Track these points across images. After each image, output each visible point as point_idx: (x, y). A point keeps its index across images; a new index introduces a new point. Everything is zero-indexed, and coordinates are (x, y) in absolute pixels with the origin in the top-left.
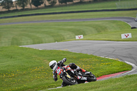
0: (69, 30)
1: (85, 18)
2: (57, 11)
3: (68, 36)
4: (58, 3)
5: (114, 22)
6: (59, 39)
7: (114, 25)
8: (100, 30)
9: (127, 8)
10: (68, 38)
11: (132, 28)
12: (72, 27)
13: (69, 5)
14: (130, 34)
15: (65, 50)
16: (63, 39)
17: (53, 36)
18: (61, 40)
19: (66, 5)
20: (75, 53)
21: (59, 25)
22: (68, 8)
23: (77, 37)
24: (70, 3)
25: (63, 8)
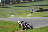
0: (9, 13)
1: (14, 9)
2: (5, 7)
3: (9, 16)
4: (5, 4)
5: (25, 10)
6: (5, 17)
7: (25, 11)
8: (20, 13)
9: (29, 6)
10: (8, 16)
11: (31, 13)
12: (10, 12)
13: (9, 5)
14: (30, 15)
15: (7, 20)
16: (7, 17)
17: (3, 16)
18: (6, 17)
19: (8, 5)
20: (11, 22)
21: (5, 12)
22: (8, 6)
23: (12, 16)
24: (9, 4)
25: (7, 6)
